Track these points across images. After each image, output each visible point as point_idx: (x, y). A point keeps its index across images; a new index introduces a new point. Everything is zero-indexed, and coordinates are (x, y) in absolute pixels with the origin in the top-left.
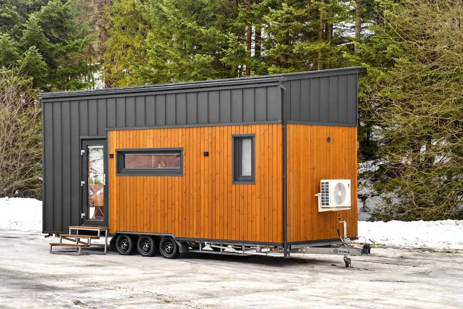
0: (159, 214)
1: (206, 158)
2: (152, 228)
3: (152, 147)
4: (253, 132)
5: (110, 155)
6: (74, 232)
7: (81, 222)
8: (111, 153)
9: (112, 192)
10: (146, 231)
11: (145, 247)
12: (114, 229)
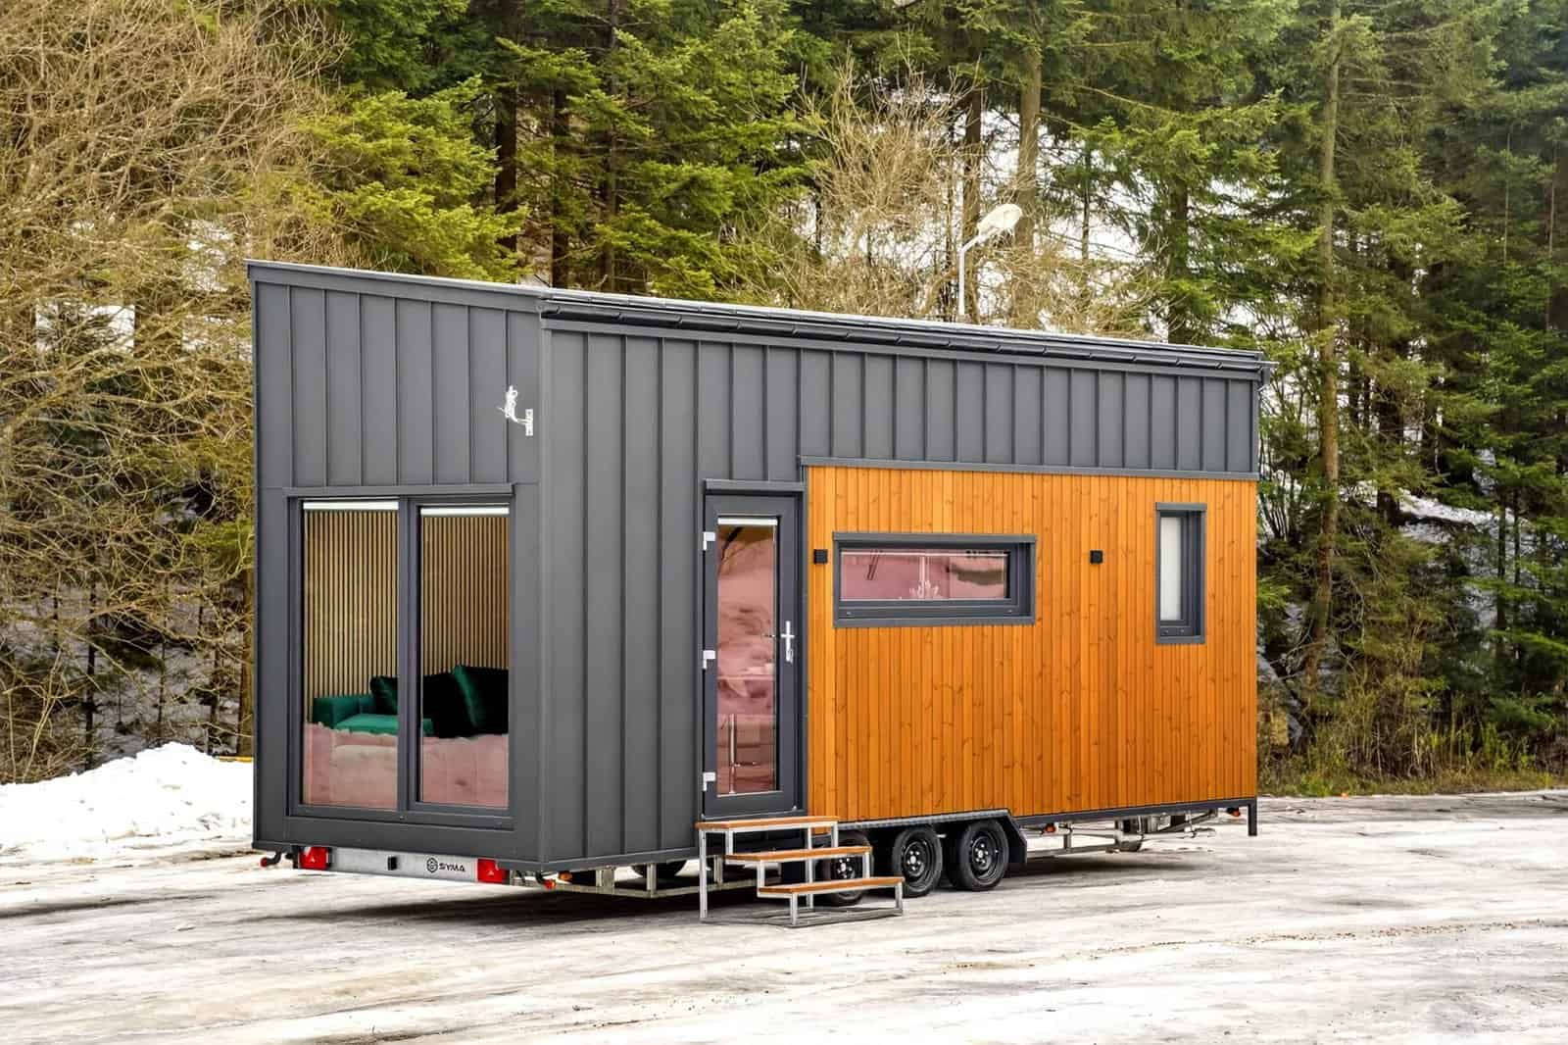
0: (968, 748)
1: (1094, 569)
3: (947, 530)
4: (1202, 500)
5: (815, 552)
7: (702, 807)
8: (819, 547)
9: (818, 686)
10: (929, 811)
11: (911, 865)
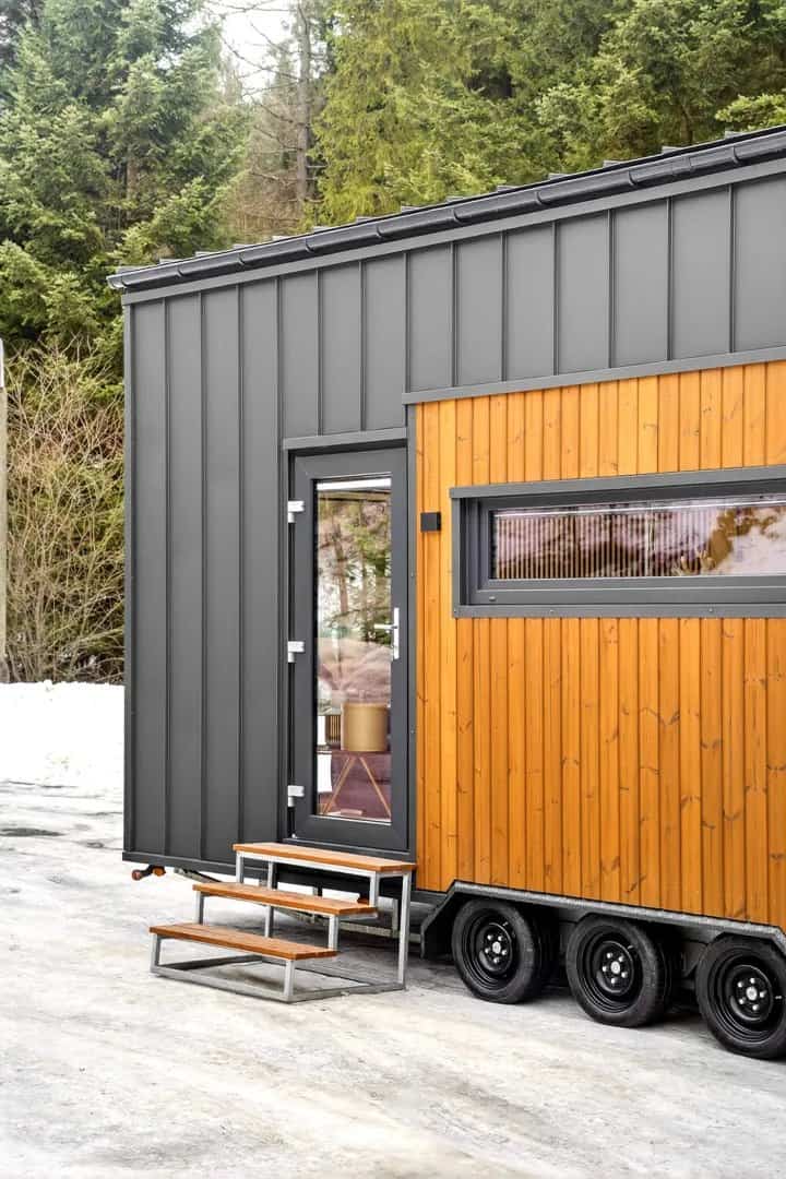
0: (692, 814)
2: (652, 881)
5: (425, 515)
6: (254, 869)
7: (288, 826)
8: (431, 509)
9: (431, 695)
10: (614, 898)
11: (610, 974)
12: (446, 873)
